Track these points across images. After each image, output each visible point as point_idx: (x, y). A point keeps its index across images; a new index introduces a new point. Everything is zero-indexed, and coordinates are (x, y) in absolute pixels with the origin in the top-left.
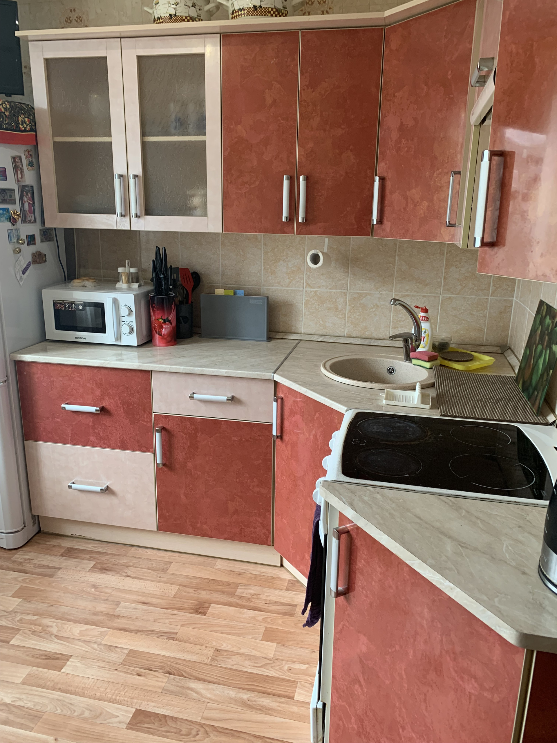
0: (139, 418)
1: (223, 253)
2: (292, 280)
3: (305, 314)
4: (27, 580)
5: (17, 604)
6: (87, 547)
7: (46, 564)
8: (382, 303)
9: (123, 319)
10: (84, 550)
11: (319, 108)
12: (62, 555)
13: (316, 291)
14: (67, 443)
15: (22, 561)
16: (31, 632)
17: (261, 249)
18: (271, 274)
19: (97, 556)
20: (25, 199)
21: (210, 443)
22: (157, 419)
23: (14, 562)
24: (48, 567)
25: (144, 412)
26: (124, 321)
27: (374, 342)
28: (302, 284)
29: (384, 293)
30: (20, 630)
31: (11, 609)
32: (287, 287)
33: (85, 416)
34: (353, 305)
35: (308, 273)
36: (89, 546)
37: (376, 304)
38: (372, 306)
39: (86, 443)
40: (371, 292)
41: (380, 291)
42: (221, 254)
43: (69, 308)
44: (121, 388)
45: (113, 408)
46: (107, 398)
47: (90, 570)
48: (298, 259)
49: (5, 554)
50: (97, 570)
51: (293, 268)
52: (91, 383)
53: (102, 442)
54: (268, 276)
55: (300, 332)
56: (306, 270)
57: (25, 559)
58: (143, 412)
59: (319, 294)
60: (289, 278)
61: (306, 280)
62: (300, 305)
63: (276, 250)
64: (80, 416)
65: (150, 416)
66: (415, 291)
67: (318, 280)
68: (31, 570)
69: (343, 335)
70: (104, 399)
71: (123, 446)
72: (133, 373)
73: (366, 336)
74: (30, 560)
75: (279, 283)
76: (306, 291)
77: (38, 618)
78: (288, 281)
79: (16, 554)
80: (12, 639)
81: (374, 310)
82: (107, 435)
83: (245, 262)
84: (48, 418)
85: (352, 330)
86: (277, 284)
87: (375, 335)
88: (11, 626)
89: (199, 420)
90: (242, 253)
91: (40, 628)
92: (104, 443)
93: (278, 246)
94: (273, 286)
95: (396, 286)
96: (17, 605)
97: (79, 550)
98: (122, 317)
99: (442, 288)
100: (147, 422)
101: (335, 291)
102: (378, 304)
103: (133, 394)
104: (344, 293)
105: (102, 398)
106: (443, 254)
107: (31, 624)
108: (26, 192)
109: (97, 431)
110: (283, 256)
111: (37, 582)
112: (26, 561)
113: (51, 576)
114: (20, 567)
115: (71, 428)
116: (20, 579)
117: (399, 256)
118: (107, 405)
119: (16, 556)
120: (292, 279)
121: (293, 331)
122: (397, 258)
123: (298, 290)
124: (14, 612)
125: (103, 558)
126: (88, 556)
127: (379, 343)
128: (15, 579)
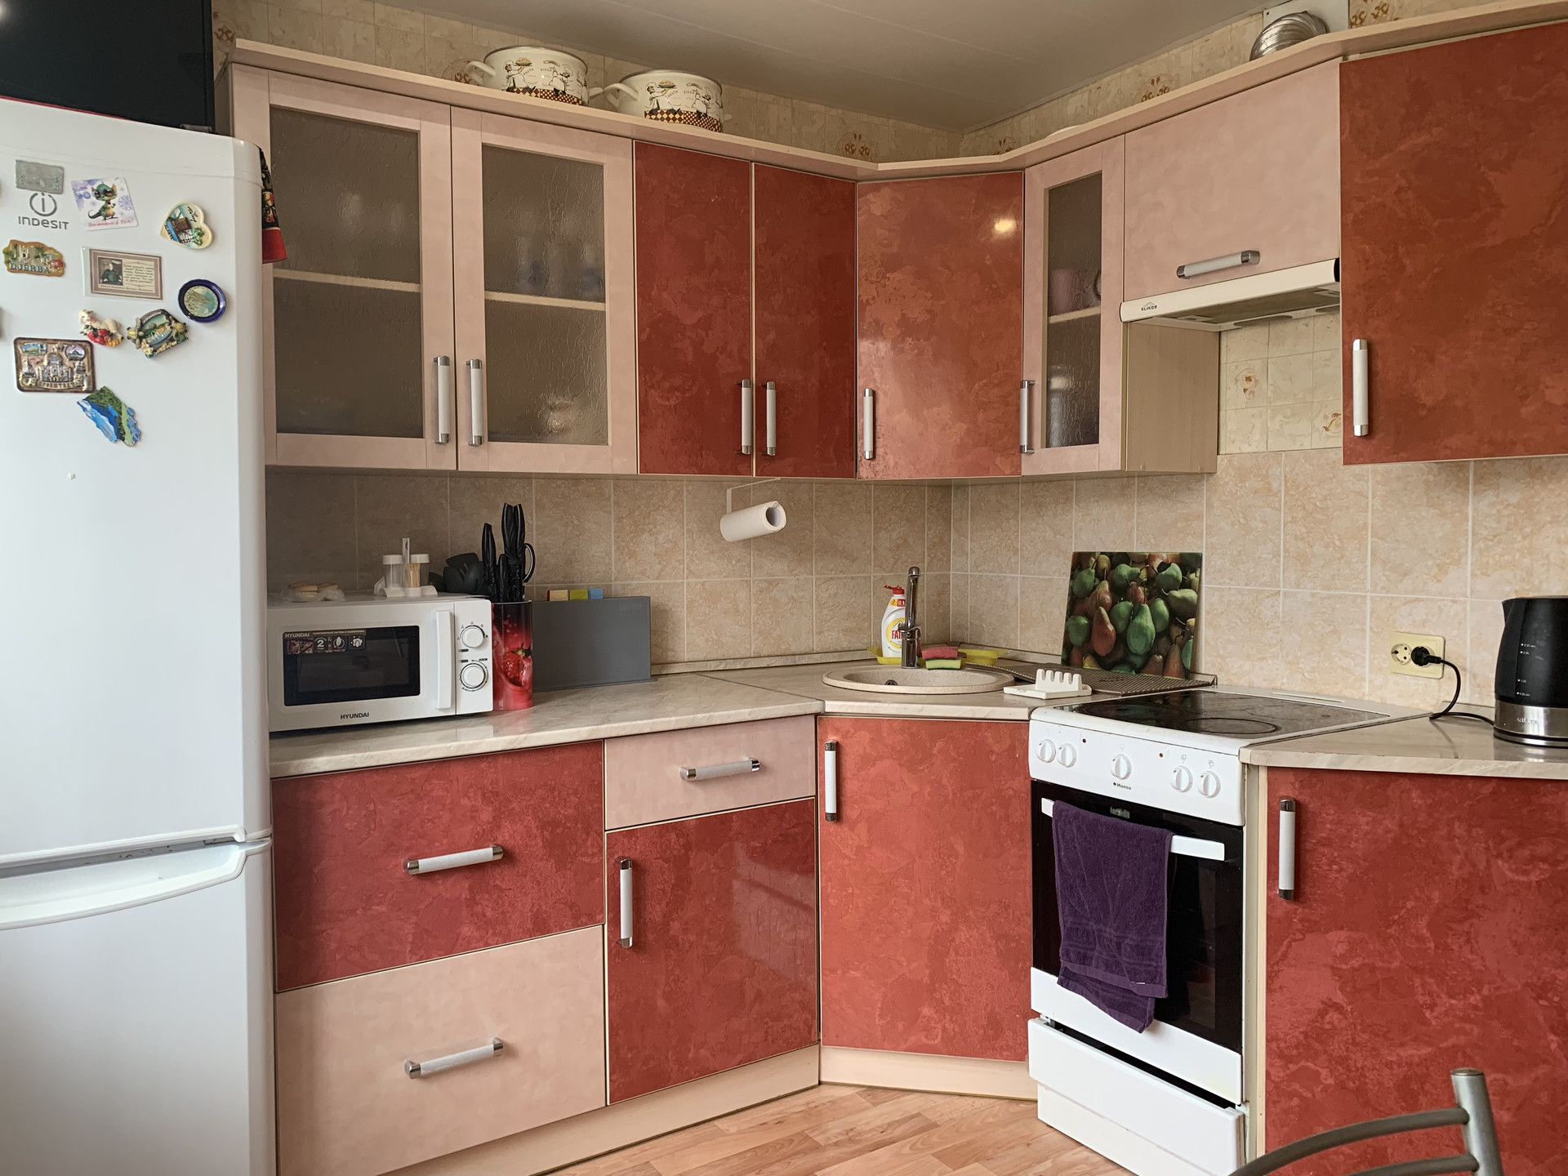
0: (577, 851)
1: (540, 523)
2: (665, 566)
3: (688, 625)
8: (801, 594)
9: (464, 656)
11: (781, 280)
13: (704, 582)
14: (402, 962)
17: (610, 513)
18: (629, 558)
21: (712, 866)
22: (613, 843)
25: (588, 834)
26: (467, 661)
27: (799, 660)
28: (681, 573)
29: (801, 577)
32: (657, 578)
33: (450, 881)
34: (760, 602)
35: (691, 552)
37: (793, 597)
38: (787, 600)
39: (452, 947)
40: (783, 578)
41: (797, 575)
42: (537, 525)
43: (326, 647)
44: (540, 792)
45: (520, 843)
46: (507, 824)
48: (674, 528)
51: (665, 545)
52: (472, 795)
53: (491, 931)
54: (625, 562)
55: (681, 660)
56: (687, 547)
58: (584, 836)
59: (708, 587)
60: (659, 563)
61: (688, 565)
62: (679, 609)
63: (637, 513)
64: (440, 882)
65: (599, 839)
66: (841, 572)
67: (706, 563)
69: (748, 656)
70: (499, 827)
71: (540, 927)
72: (568, 754)
73: (782, 652)
75: (643, 573)
76: (688, 584)
78: (658, 567)
81: (790, 606)
82: (503, 913)
83: (581, 537)
84: (353, 911)
85: (762, 645)
86: (640, 576)
87: (794, 649)
89: (692, 823)
90: (575, 522)
92: (494, 934)
93: (639, 507)
94: (632, 579)
95: (816, 563)
98: (463, 651)
99: (873, 564)
100: (593, 855)
101: (732, 579)
102: (795, 595)
103: (565, 800)
104: (746, 581)
105: (496, 824)
106: (870, 512)
109: (478, 909)
110: (649, 523)
115: (414, 919)
117: (817, 517)
118: (507, 838)
120: (664, 563)
121: (670, 659)
122: (815, 520)
123: (675, 583)
127: (806, 660)
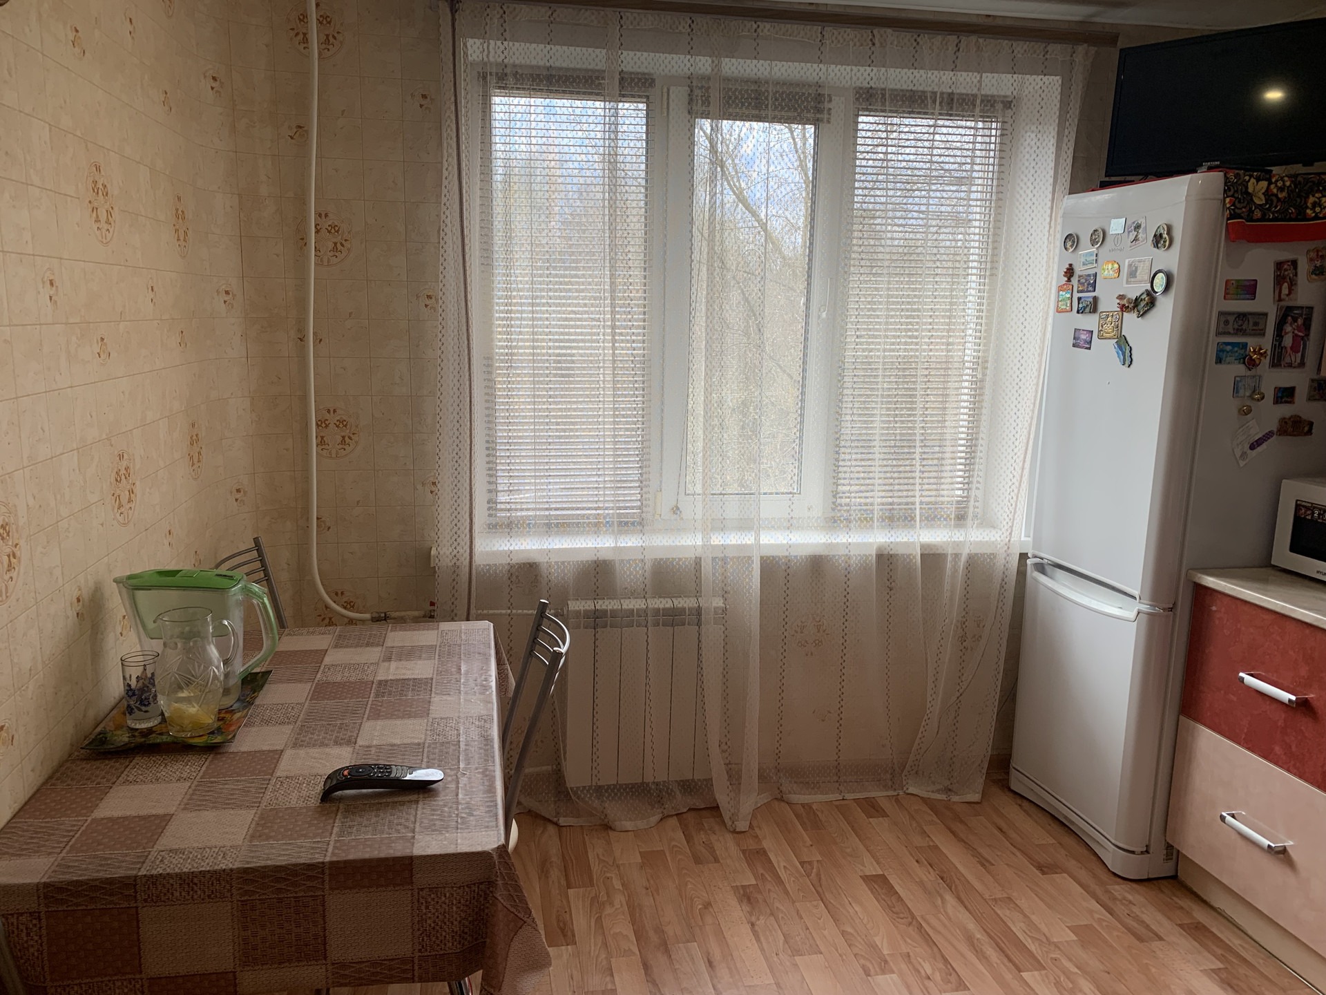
4: (1104, 924)
5: (1068, 939)
6: (1230, 940)
7: (1148, 922)
10: (1222, 941)
12: (1181, 926)
14: (1239, 743)
15: (1119, 897)
16: (1054, 981)
19: (1234, 960)
20: (1288, 328)
23: (1107, 891)
24: (1148, 927)
30: (1044, 968)
31: (1055, 940)
36: (1235, 942)
39: (1268, 755)
43: (1319, 518)
46: (1318, 688)
47: (1206, 970)
49: (1104, 876)
50: (1216, 977)
52: (1297, 650)
57: (1125, 898)
68: (1121, 916)
70: (1309, 686)
74: (1130, 902)
77: (1077, 973)
79: (1118, 884)
80: (1028, 971)
82: (1302, 754)
84: (1219, 690)
88: (1040, 958)
91: (1071, 986)
92: (1295, 766)
96: (1067, 942)
97: (1214, 935)
107: (1064, 973)
108: (1292, 317)
109: (1287, 739)
111: (1115, 933)
112: (1124, 901)
113: (1140, 939)
114: (1110, 904)
115: (1249, 718)
116: (1097, 916)
118: (1315, 699)
119: (1117, 887)
124: (1056, 945)
125: (1243, 970)
126: (1219, 952)
128: (1091, 912)
